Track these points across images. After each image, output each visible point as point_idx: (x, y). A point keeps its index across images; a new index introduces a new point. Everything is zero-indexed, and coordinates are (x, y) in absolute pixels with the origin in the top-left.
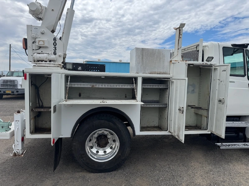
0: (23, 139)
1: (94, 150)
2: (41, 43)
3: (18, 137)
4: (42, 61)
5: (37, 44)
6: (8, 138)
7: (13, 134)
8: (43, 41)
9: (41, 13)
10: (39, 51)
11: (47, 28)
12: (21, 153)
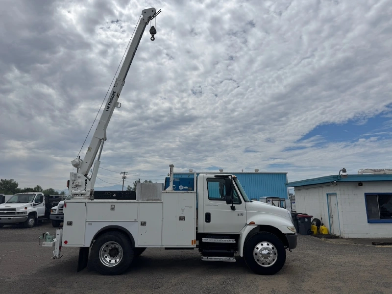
0: (60, 248)
1: (108, 259)
2: (77, 183)
3: (57, 247)
4: (76, 195)
5: (75, 184)
6: (51, 246)
7: (54, 244)
8: (79, 182)
9: (79, 165)
10: (76, 189)
11: (82, 173)
12: (58, 257)
